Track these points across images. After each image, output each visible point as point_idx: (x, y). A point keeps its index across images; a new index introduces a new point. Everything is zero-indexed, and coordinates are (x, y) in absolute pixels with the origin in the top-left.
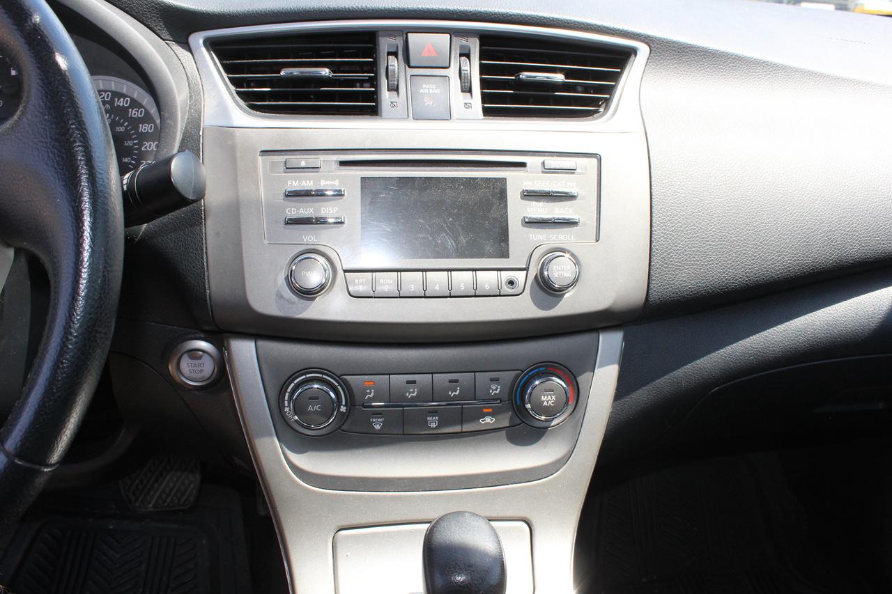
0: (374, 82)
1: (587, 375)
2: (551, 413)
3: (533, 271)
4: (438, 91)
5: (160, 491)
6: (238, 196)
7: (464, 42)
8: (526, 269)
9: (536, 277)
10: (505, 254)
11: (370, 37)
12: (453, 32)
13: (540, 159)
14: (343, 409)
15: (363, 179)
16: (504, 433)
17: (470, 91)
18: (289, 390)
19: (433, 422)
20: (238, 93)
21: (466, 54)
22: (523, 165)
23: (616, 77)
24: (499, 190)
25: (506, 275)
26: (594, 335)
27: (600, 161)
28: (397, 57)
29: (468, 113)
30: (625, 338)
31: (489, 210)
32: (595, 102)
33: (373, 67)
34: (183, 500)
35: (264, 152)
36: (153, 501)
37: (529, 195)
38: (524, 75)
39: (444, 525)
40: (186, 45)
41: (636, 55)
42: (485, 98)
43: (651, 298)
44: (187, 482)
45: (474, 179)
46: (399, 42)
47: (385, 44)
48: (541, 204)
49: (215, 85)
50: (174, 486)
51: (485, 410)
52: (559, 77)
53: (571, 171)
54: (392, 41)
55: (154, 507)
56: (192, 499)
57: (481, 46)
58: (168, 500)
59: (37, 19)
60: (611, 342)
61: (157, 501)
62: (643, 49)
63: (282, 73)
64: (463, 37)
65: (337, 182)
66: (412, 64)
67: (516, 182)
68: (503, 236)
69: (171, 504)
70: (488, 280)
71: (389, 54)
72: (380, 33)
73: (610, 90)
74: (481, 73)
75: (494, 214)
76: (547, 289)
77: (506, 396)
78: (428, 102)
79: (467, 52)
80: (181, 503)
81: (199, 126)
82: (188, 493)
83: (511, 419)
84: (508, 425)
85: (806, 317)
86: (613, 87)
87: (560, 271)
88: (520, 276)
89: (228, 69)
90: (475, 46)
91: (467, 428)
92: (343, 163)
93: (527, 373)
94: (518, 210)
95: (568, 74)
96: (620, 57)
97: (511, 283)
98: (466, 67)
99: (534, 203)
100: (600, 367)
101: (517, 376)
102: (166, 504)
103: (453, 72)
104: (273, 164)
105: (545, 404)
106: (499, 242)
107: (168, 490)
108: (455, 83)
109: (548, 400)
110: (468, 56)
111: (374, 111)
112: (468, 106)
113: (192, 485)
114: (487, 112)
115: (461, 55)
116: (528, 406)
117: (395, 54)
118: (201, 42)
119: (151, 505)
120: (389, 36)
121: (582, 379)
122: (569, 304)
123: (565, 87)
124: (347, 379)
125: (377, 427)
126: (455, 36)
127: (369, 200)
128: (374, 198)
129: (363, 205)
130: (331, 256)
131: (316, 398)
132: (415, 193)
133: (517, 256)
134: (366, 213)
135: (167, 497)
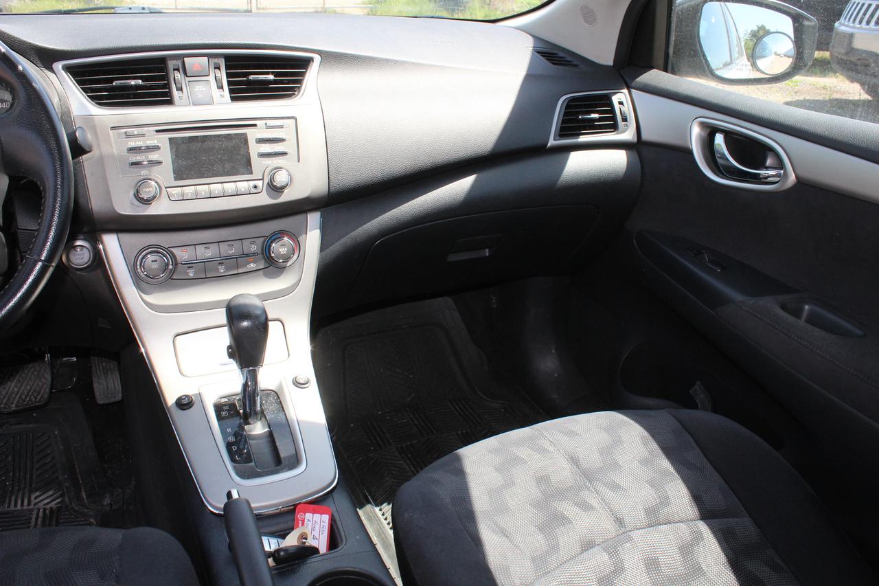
0: (168, 86)
1: (304, 236)
2: (287, 257)
3: (266, 180)
4: (204, 89)
5: (20, 393)
6: (101, 153)
7: (216, 60)
8: (262, 179)
9: (268, 183)
10: (250, 172)
11: (162, 61)
12: (209, 56)
13: (263, 122)
14: (171, 267)
15: (170, 139)
16: (261, 272)
17: (222, 88)
19: (222, 270)
20: (88, 96)
22: (255, 125)
23: (303, 74)
24: (244, 139)
25: (252, 183)
26: (304, 215)
27: (296, 120)
28: (179, 71)
29: (223, 100)
30: (321, 216)
31: (240, 150)
32: (292, 89)
33: (166, 77)
35: (113, 128)
36: (15, 402)
37: (260, 141)
38: (251, 77)
39: (234, 299)
40: (52, 70)
41: (313, 61)
42: (231, 91)
43: (331, 190)
44: (40, 383)
45: (230, 135)
46: (179, 63)
47: (171, 64)
48: (267, 145)
49: (74, 93)
50: (31, 389)
51: (249, 260)
52: (271, 77)
53: (281, 127)
54: (175, 62)
55: (17, 406)
56: (46, 396)
57: (225, 62)
58: (27, 400)
59: (20, 68)
60: (314, 219)
61: (18, 402)
62: (317, 58)
63: (114, 84)
64: (215, 58)
65: (156, 141)
66: (188, 75)
67: (253, 135)
68: (248, 163)
69: (30, 403)
70: (243, 186)
71: (174, 70)
72: (168, 59)
73: (300, 82)
74: (227, 78)
75: (243, 152)
76: (275, 189)
77: (260, 252)
78: (200, 96)
79: (217, 66)
80: (37, 400)
81: (70, 116)
82: (42, 392)
83: (264, 264)
84: (262, 267)
85: (422, 197)
86: (302, 80)
87: (281, 179)
88: (259, 183)
89: (80, 83)
90: (222, 63)
91: (240, 271)
92: (157, 131)
93: (271, 238)
94: (255, 149)
95: (276, 75)
96: (304, 63)
97: (255, 187)
98: (218, 75)
99: (263, 145)
100: (310, 231)
101: (265, 241)
102: (26, 403)
103: (211, 78)
104: (119, 135)
105: (282, 253)
106: (247, 166)
107: (26, 392)
108: (213, 84)
109: (283, 251)
110: (219, 68)
111: (170, 102)
112: (222, 96)
113: (45, 386)
114: (233, 99)
115: (215, 68)
116: (273, 255)
117: (178, 70)
118: (60, 67)
119: (13, 405)
120: (173, 60)
121: (300, 239)
122: (287, 196)
123: (275, 82)
124: (172, 249)
125: (191, 275)
126: (211, 58)
127: (174, 150)
128: (177, 149)
129: (171, 152)
130: (158, 181)
131: (156, 261)
132: (199, 144)
133: (257, 172)
134: (174, 157)
135: (26, 397)
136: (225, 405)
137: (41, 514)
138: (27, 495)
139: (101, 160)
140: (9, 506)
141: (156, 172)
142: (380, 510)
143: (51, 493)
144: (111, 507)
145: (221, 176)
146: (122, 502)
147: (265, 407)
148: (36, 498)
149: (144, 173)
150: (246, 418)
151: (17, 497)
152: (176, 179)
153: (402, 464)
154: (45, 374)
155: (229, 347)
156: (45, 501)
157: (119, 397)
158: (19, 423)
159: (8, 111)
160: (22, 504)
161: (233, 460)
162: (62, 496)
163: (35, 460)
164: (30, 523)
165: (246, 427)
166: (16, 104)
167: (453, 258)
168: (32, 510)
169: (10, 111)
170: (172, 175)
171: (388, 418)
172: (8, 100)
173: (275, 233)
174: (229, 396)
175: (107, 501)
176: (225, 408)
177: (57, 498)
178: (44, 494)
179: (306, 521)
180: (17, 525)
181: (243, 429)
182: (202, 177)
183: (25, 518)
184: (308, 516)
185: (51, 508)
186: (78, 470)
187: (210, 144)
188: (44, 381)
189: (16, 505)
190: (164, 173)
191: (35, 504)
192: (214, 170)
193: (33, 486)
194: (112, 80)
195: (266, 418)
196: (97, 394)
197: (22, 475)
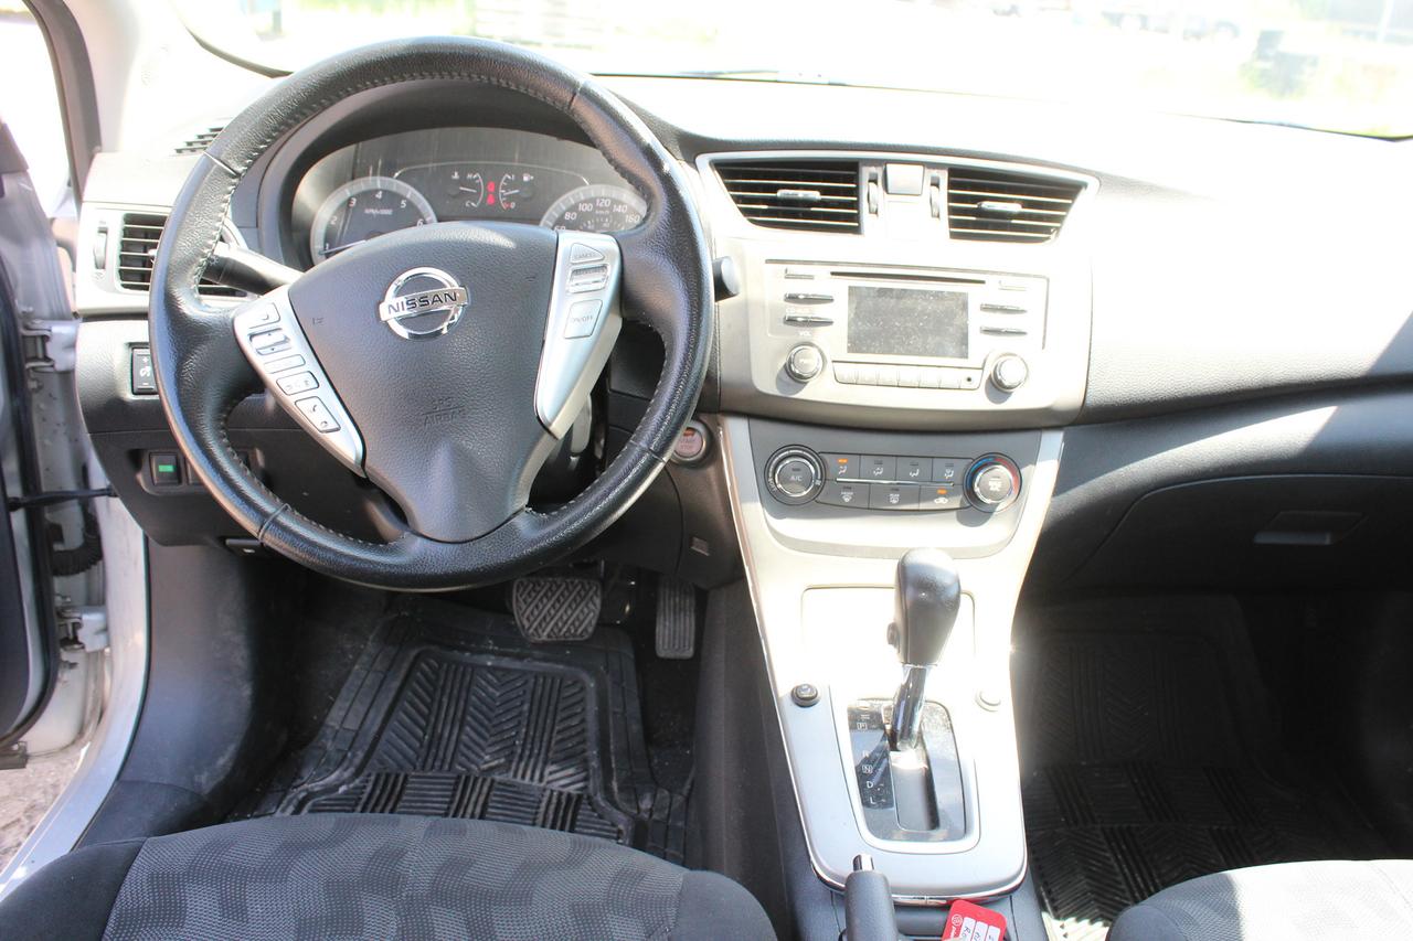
0: (855, 205)
1: (1030, 467)
2: (998, 497)
3: (989, 371)
5: (556, 618)
6: (748, 300)
7: (935, 173)
8: (982, 369)
9: (990, 376)
10: (964, 355)
11: (852, 166)
12: (926, 165)
13: (995, 277)
14: (819, 484)
15: (850, 288)
16: (954, 513)
17: (939, 216)
18: (774, 462)
19: (894, 500)
20: (739, 208)
21: (936, 184)
22: (982, 282)
23: (1065, 207)
24: (962, 303)
25: (965, 373)
26: (1039, 433)
27: (1048, 280)
28: (876, 184)
30: (1065, 439)
31: (954, 318)
32: (1047, 230)
33: (855, 192)
34: (580, 631)
35: (769, 261)
36: (548, 629)
37: (987, 308)
39: (912, 553)
40: (695, 167)
41: (1086, 187)
42: (953, 224)
43: (1088, 402)
44: (586, 610)
45: (941, 292)
46: (878, 171)
47: (866, 172)
48: (996, 316)
50: (568, 620)
51: (939, 491)
52: (1016, 207)
53: (1022, 289)
54: (873, 169)
55: (549, 636)
56: (590, 630)
57: (949, 177)
58: (565, 630)
60: (1053, 443)
61: (552, 630)
62: (1092, 182)
63: (779, 194)
64: (935, 168)
65: (828, 289)
66: (890, 189)
67: (975, 296)
68: (963, 340)
69: (568, 634)
70: (951, 377)
71: (870, 181)
72: (861, 163)
73: (1059, 219)
74: (949, 201)
75: (957, 321)
76: (997, 387)
77: (959, 481)
79: (936, 182)
80: (578, 633)
82: (586, 622)
83: (962, 501)
84: (958, 506)
86: (1063, 217)
87: (1011, 372)
88: (975, 375)
90: (943, 177)
91: (923, 506)
92: (833, 274)
93: (978, 462)
94: (976, 320)
95: (1025, 204)
96: (1069, 190)
97: (969, 379)
98: (936, 196)
99: (991, 315)
100: (1041, 460)
101: (968, 465)
102: (561, 633)
103: (925, 199)
104: (776, 271)
105: (992, 489)
106: (961, 345)
107: (565, 618)
108: (926, 209)
109: (995, 485)
110: (937, 185)
111: (856, 230)
113: (592, 614)
114: (954, 236)
115: (932, 185)
116: (977, 490)
117: (875, 182)
118: (706, 162)
119: (544, 634)
120: (870, 166)
121: (1025, 470)
122: (1016, 402)
123: (1021, 216)
124: (826, 457)
125: (847, 500)
126: (929, 168)
127: (854, 306)
128: (859, 303)
129: (850, 309)
130: (823, 349)
131: (798, 470)
132: (893, 301)
133: (975, 358)
134: (852, 315)
135: (564, 626)
136: (864, 712)
137: (554, 800)
138: (540, 765)
139: (745, 307)
140: (515, 776)
141: (820, 335)
142: (1062, 927)
143: (571, 771)
144: (651, 815)
145: (920, 354)
146: (666, 812)
147: (926, 729)
148: (551, 773)
149: (805, 333)
150: (893, 740)
151: (527, 765)
152: (851, 350)
153: (1108, 859)
154: (595, 598)
155: (893, 627)
156: (562, 780)
157: (689, 653)
158: (545, 660)
159: (638, 226)
160: (532, 778)
161: (865, 803)
162: (586, 779)
163: (558, 718)
164: (538, 808)
165: (893, 754)
166: (651, 217)
167: (1263, 539)
168: (544, 790)
169: (642, 227)
170: (845, 344)
171: (1097, 775)
172: (640, 211)
173: (985, 456)
174: (873, 699)
175: (646, 804)
176: (864, 717)
177: (578, 782)
178: (562, 769)
179: (963, 928)
180: (521, 806)
181: (887, 756)
182: (890, 352)
183: (532, 799)
184: (968, 922)
185: (569, 795)
186: (612, 747)
187: (909, 302)
188: (591, 606)
189: (523, 777)
190: (833, 339)
191: (548, 782)
192: (909, 344)
193: (550, 755)
194: (775, 188)
195: (924, 747)
196: (659, 641)
197: (537, 735)
